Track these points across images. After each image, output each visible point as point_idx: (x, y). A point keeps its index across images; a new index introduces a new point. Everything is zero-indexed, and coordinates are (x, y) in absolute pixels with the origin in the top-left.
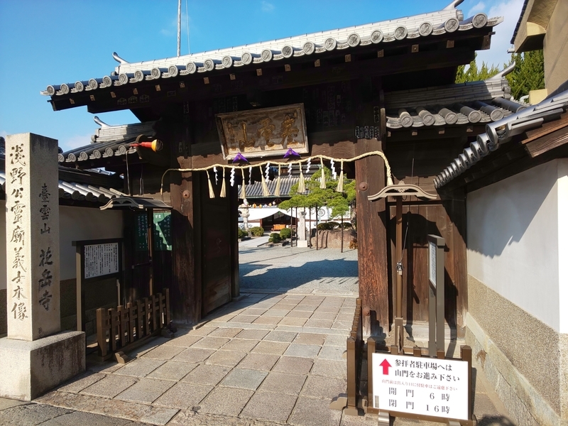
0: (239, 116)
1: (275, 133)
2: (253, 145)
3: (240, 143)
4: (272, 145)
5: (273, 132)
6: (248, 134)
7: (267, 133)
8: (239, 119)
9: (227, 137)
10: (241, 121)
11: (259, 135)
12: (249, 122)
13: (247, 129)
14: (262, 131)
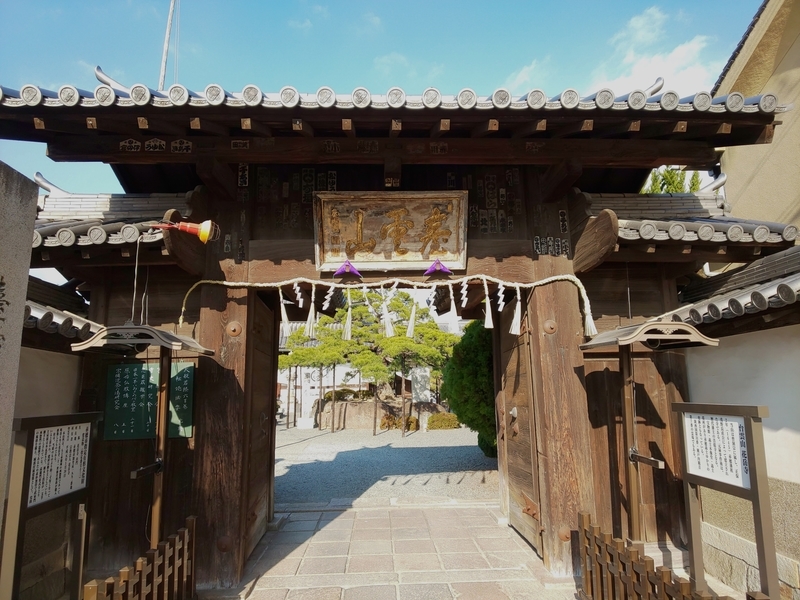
0: (353, 200)
1: (413, 234)
2: (371, 249)
3: (349, 245)
4: (404, 252)
5: (409, 232)
6: (365, 232)
7: (398, 231)
8: (354, 205)
9: (326, 232)
10: (356, 208)
11: (384, 235)
12: (369, 212)
13: (365, 222)
14: (391, 229)
